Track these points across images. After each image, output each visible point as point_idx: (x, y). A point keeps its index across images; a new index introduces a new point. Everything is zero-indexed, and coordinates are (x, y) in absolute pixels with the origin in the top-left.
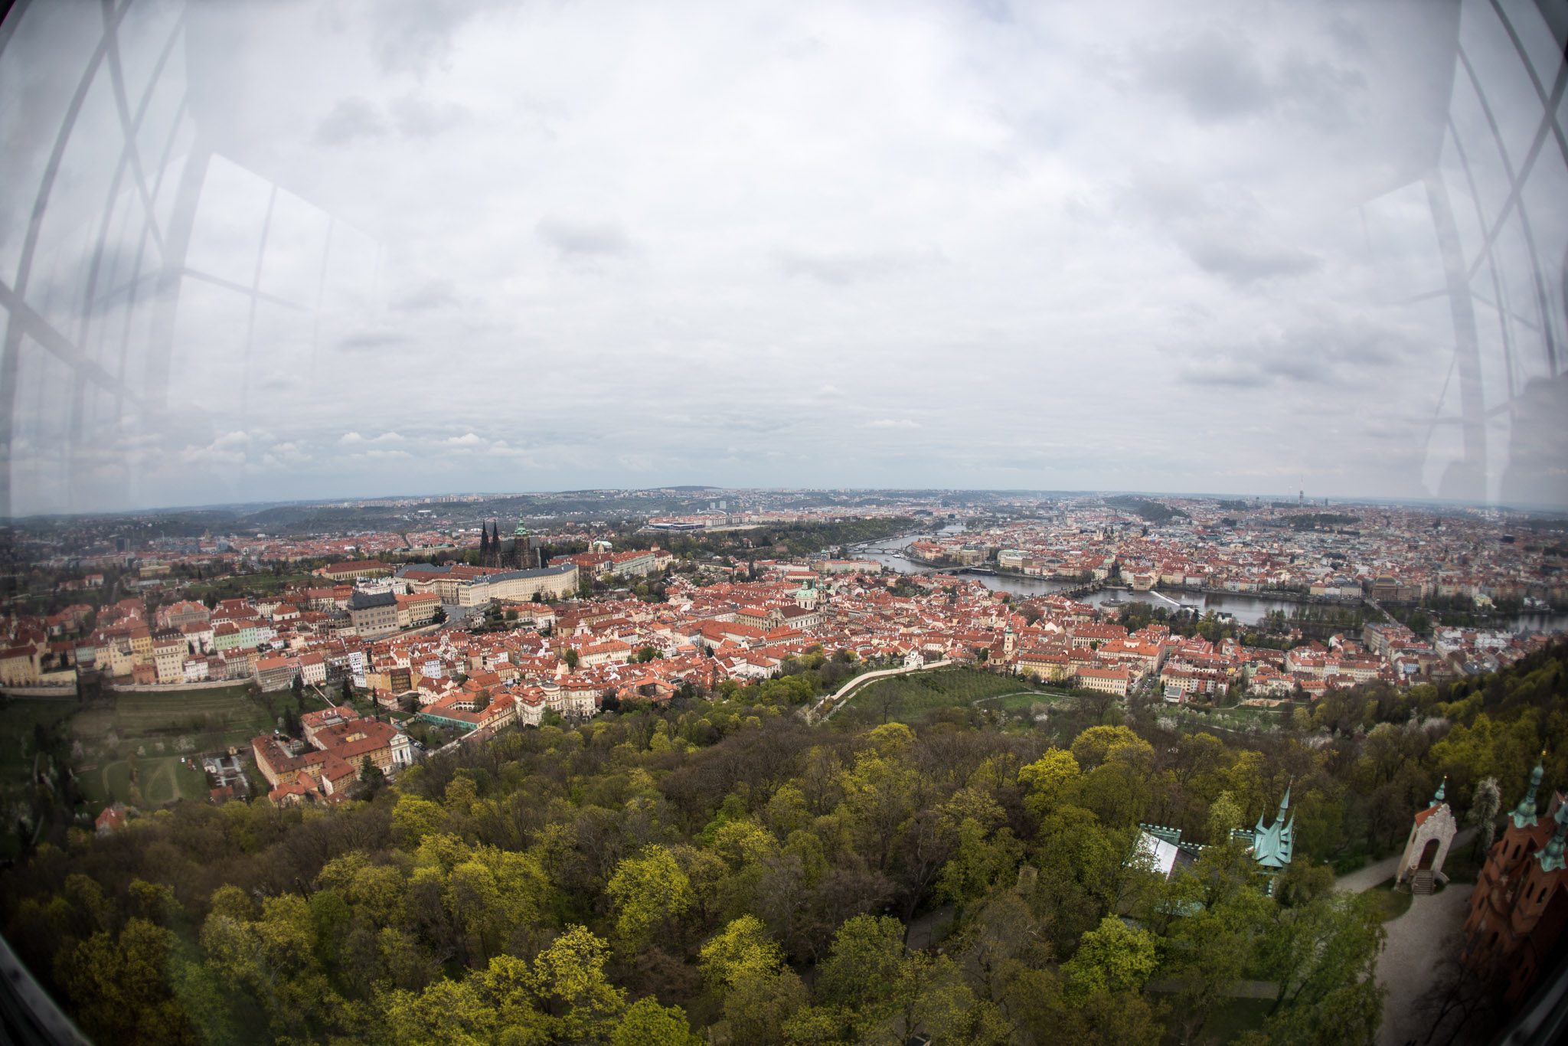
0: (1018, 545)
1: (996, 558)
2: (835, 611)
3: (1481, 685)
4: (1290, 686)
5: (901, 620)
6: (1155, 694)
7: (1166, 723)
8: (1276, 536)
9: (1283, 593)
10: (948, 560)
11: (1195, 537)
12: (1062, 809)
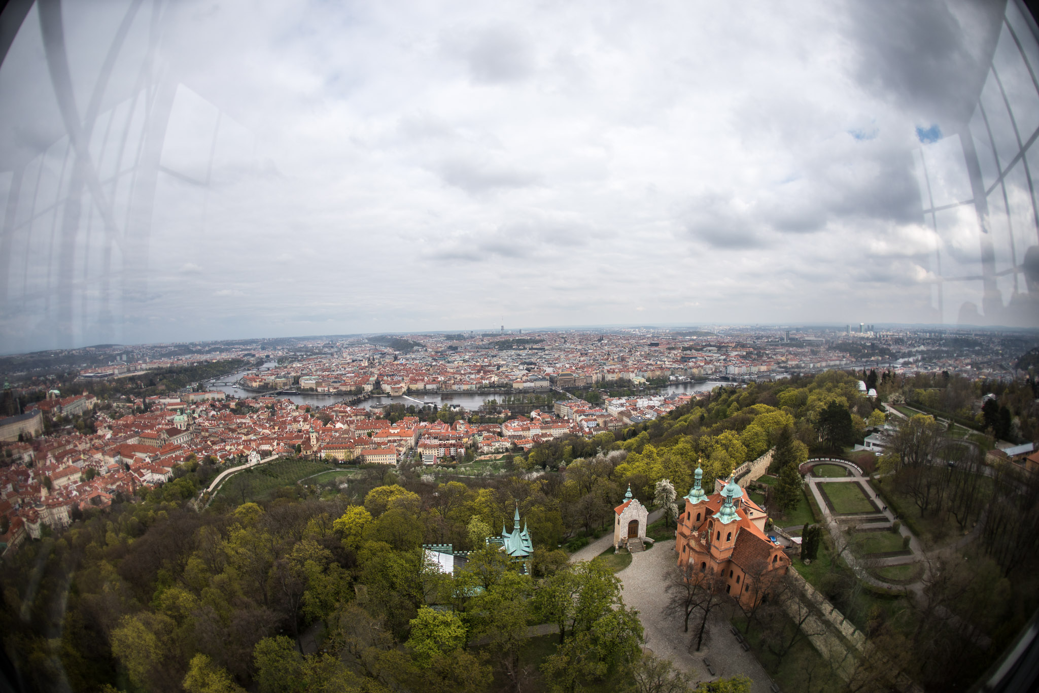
0: (312, 373)
1: (298, 383)
2: (200, 429)
3: (645, 428)
4: (508, 445)
5: (242, 431)
6: (416, 461)
7: (427, 478)
8: (486, 355)
9: (493, 389)
10: (267, 387)
11: (430, 359)
12: (367, 545)
